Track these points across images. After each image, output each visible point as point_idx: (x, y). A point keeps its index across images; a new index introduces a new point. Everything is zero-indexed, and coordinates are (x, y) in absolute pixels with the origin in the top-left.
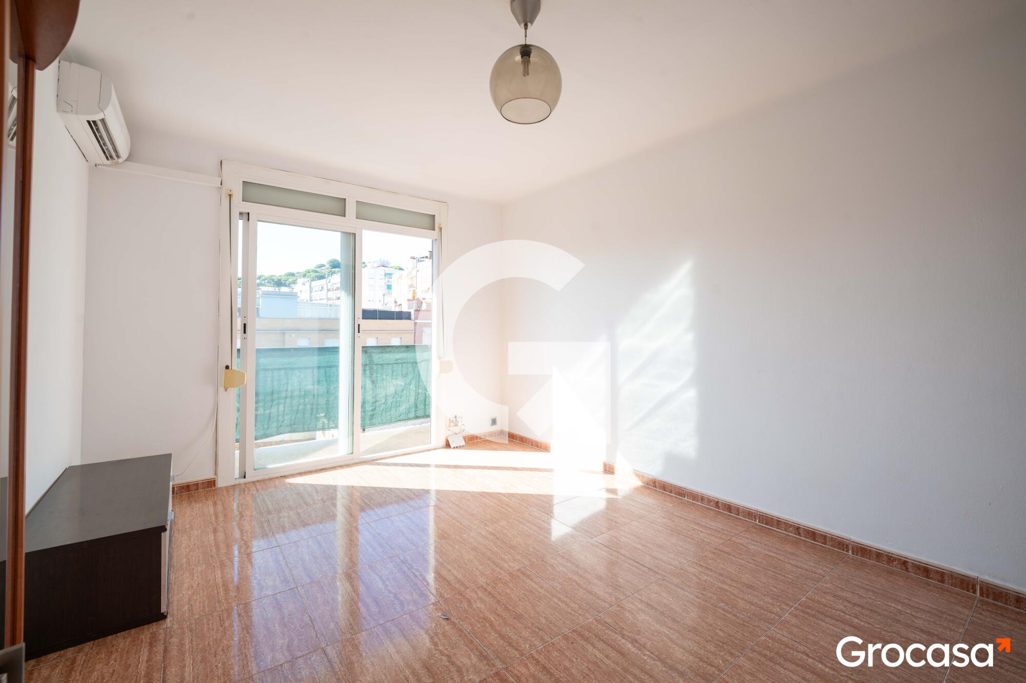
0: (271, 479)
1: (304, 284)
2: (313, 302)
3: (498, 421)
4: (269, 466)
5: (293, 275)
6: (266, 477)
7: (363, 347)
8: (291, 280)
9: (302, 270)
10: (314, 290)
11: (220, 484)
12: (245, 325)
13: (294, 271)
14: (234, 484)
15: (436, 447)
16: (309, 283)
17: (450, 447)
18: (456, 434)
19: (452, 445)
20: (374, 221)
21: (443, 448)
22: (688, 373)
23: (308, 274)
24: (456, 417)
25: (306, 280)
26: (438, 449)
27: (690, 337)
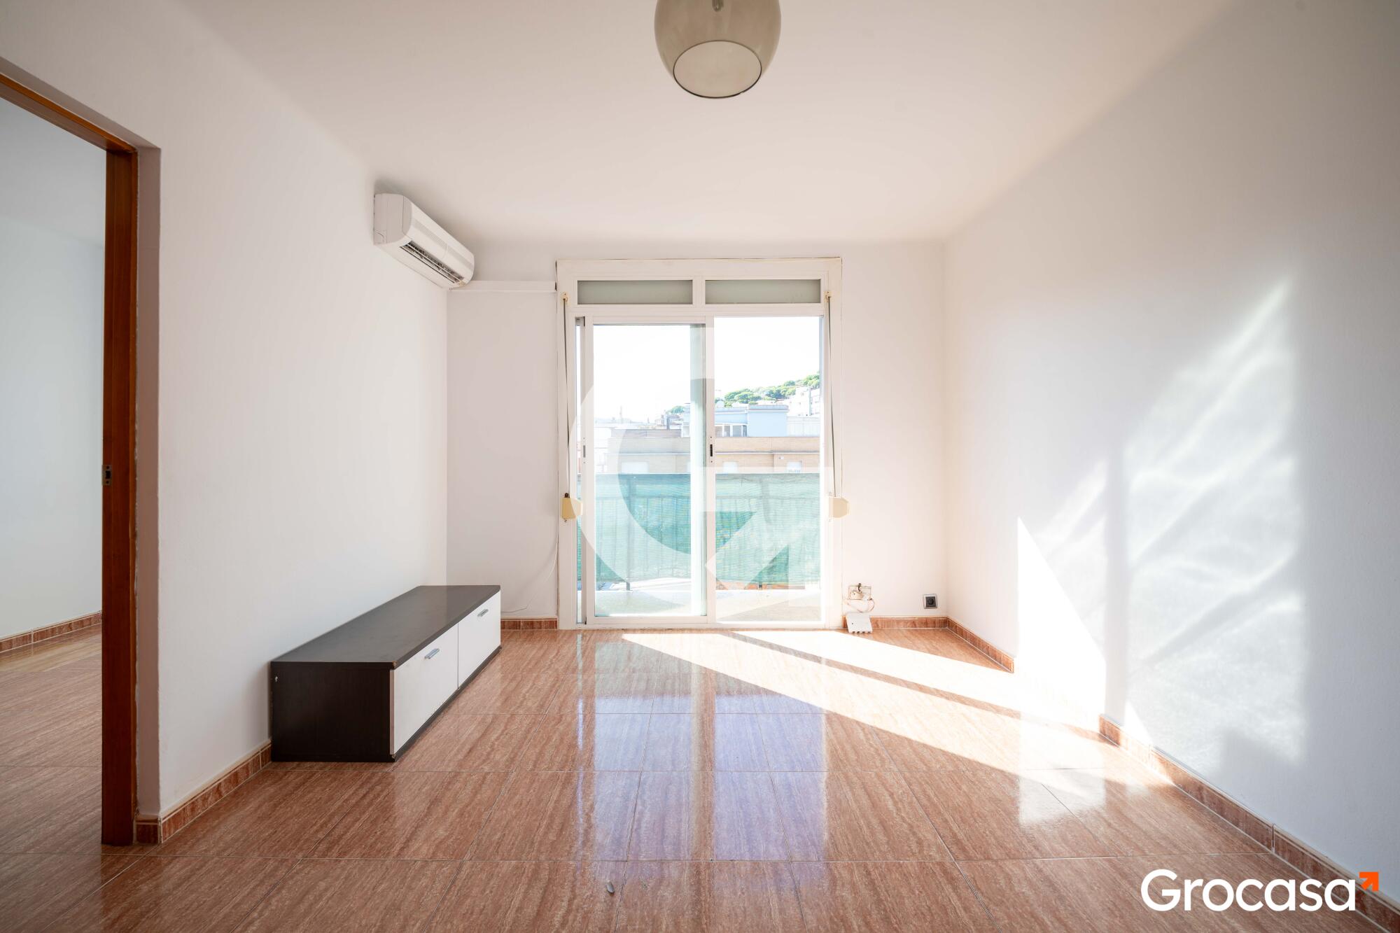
0: (611, 631)
1: (803, 394)
2: (812, 416)
3: (939, 602)
4: (613, 615)
5: (793, 384)
6: (608, 627)
7: (717, 475)
8: (790, 390)
9: (803, 377)
10: (814, 400)
11: (562, 626)
12: (584, 447)
13: (794, 380)
14: (574, 629)
15: (827, 627)
16: (808, 392)
17: (847, 630)
18: (861, 612)
19: (851, 629)
20: (733, 303)
21: (838, 630)
22: (1282, 555)
23: (810, 381)
24: (859, 586)
25: (805, 388)
26: (830, 630)
27: (1286, 468)
